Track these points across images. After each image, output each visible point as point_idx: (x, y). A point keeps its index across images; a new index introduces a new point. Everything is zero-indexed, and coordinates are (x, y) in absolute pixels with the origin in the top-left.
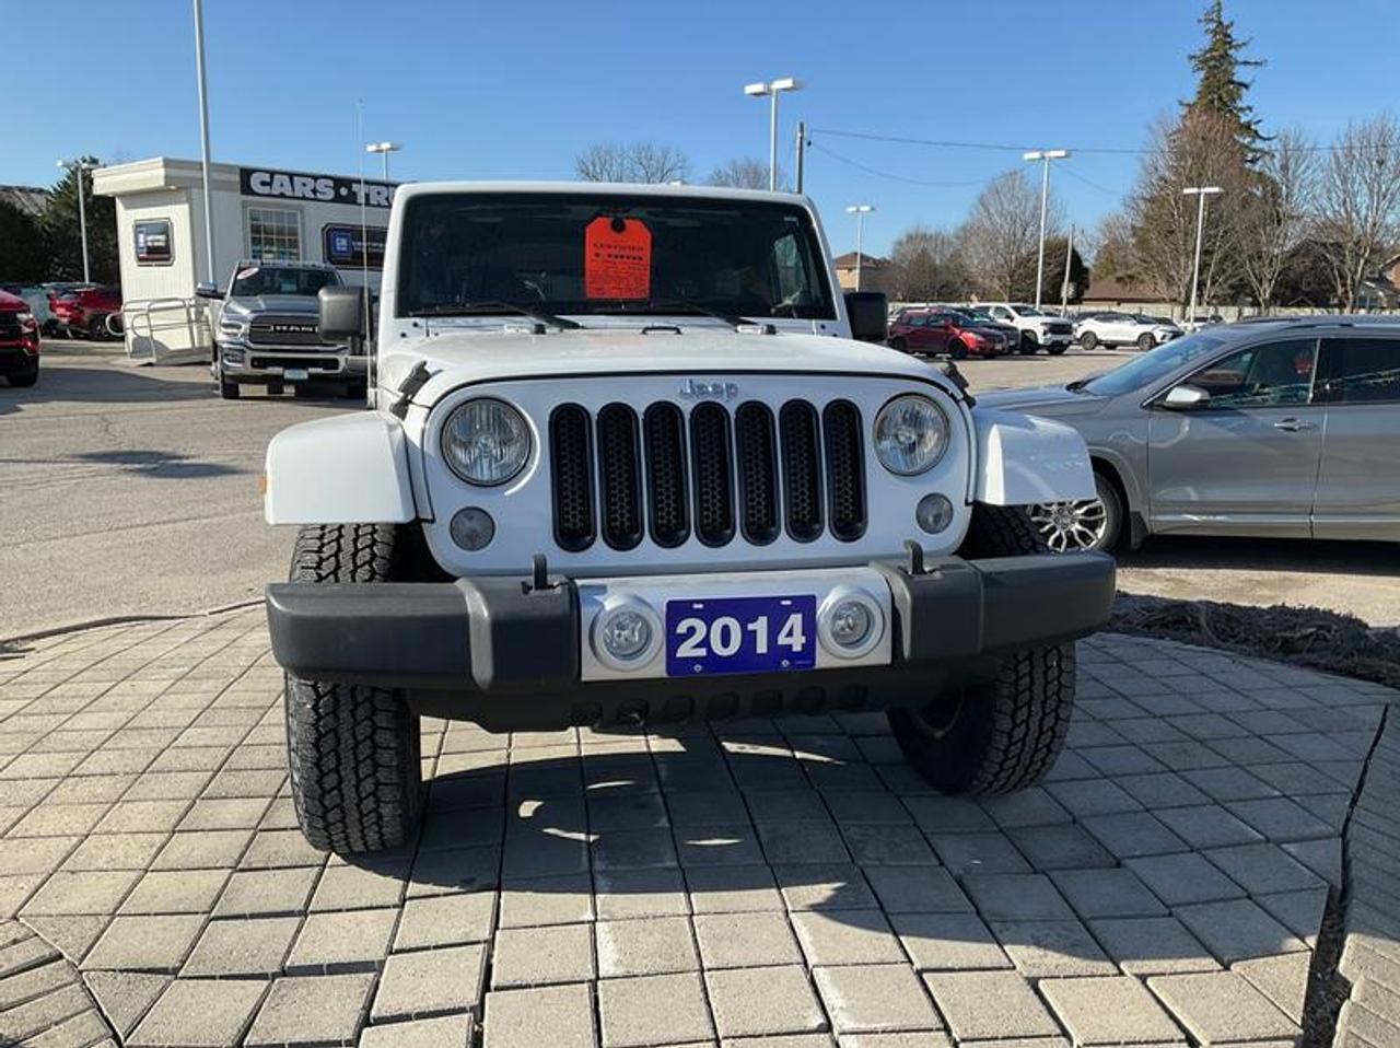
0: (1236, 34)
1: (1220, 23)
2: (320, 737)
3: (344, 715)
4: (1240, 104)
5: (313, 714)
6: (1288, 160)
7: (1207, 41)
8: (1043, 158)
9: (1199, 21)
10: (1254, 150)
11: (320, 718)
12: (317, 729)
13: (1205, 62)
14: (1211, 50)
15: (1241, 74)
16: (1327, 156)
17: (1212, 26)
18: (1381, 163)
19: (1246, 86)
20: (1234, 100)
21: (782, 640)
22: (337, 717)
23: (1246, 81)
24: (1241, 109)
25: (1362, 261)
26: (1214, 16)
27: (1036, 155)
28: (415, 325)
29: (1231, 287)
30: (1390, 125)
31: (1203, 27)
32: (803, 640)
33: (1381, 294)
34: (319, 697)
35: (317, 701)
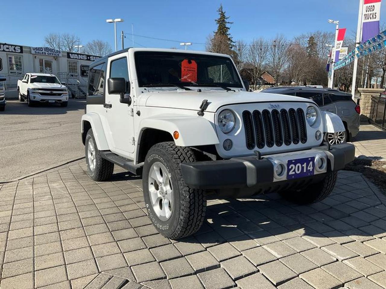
0: (226, 15)
1: (222, 12)
2: (191, 205)
3: (196, 198)
4: (227, 33)
5: (189, 199)
6: (240, 47)
7: (219, 17)
8: (185, 45)
9: (217, 11)
10: (232, 45)
11: (191, 200)
12: (190, 203)
13: (219, 22)
14: (220, 19)
15: (227, 25)
16: (249, 47)
17: (220, 13)
18: (261, 49)
19: (229, 29)
20: (226, 32)
21: (309, 168)
22: (195, 199)
23: (229, 27)
24: (228, 34)
25: (258, 73)
26: (221, 10)
27: (183, 44)
28: (145, 89)
29: (228, 80)
30: (262, 40)
31: (218, 13)
32: (312, 168)
33: (261, 81)
34: (190, 194)
35: (190, 195)
